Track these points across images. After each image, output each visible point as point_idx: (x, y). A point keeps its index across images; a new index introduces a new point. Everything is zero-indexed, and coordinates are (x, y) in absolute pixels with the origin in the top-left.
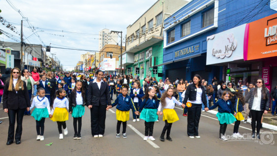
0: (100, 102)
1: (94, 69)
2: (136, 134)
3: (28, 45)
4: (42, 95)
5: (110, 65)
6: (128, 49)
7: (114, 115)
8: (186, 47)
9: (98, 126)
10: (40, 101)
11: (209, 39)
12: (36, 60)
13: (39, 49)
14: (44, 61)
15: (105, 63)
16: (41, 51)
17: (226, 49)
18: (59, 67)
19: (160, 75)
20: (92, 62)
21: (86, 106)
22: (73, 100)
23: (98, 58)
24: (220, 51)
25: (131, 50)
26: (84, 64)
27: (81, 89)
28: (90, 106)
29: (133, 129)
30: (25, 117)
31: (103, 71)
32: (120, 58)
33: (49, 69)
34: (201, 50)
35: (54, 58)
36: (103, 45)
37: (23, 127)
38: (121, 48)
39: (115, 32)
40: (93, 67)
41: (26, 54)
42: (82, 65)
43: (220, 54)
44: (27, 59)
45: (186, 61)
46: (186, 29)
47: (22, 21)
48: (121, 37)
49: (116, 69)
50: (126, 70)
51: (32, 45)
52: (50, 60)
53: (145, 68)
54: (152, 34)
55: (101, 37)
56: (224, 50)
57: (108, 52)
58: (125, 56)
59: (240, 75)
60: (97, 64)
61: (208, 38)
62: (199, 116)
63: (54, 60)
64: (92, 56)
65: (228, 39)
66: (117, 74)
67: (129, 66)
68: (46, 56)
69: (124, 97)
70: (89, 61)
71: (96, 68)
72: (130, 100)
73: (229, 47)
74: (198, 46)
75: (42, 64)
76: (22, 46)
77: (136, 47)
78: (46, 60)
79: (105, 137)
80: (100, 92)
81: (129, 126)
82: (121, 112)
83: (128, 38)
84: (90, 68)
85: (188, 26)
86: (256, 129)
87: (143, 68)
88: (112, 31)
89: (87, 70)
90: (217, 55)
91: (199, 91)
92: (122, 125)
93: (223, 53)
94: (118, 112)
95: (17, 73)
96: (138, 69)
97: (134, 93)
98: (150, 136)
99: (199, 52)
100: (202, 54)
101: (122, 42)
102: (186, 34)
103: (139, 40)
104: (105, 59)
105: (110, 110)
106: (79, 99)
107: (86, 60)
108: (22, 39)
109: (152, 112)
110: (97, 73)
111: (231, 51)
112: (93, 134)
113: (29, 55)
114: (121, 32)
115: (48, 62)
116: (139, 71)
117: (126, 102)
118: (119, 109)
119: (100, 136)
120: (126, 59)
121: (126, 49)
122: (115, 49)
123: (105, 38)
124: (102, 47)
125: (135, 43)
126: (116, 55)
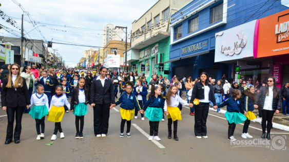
0: (103, 100)
1: (98, 66)
2: (142, 134)
3: (29, 40)
4: (41, 91)
5: (115, 61)
6: (133, 45)
7: (118, 113)
8: (194, 44)
9: (101, 126)
10: (39, 98)
11: (217, 36)
12: (37, 56)
13: (40, 45)
14: (45, 57)
15: (109, 59)
16: (43, 47)
17: (235, 46)
18: (61, 64)
19: (166, 72)
20: (95, 58)
21: (89, 105)
22: (75, 97)
23: (101, 55)
24: (229, 48)
25: (136, 46)
26: (87, 61)
27: (84, 86)
28: (93, 104)
29: (138, 128)
30: (24, 115)
31: (107, 67)
32: (125, 54)
33: (51, 65)
34: (209, 47)
35: (56, 54)
36: (107, 40)
37: (22, 126)
38: (126, 44)
39: (119, 27)
40: (96, 64)
41: (27, 49)
42: (85, 61)
43: (229, 51)
44: (27, 55)
45: (193, 59)
46: (193, 25)
47: (23, 15)
48: (126, 33)
49: (120, 66)
50: (130, 67)
51: (33, 40)
52: (52, 56)
54: (158, 30)
55: (106, 33)
56: (233, 47)
57: (112, 48)
58: (130, 53)
59: (249, 73)
60: (101, 60)
61: (216, 34)
62: (207, 115)
63: (56, 56)
64: (95, 52)
65: (237, 35)
66: (121, 71)
67: (134, 63)
68: (48, 52)
69: (129, 95)
70: (93, 57)
71: (100, 65)
72: (134, 98)
73: (238, 44)
74: (206, 42)
75: (44, 60)
76: (22, 41)
77: (142, 43)
78: (48, 56)
79: (108, 136)
80: (104, 90)
81: (134, 125)
82: (125, 110)
83: (134, 34)
84: (93, 64)
85: (196, 22)
86: (266, 129)
87: (149, 65)
88: (116, 27)
89: (91, 66)
90: (226, 52)
91: (207, 89)
92: (126, 124)
93: (232, 50)
94: (122, 110)
95: (17, 69)
96: (143, 66)
97: (137, 91)
98: (155, 136)
99: (207, 49)
100: (210, 51)
101: (126, 38)
102: (193, 30)
103: (145, 36)
104: (109, 55)
105: (114, 108)
106: (82, 97)
107: (89, 56)
108: (22, 34)
109: (157, 111)
110: (101, 70)
111: (241, 48)
112: (96, 133)
113: (30, 50)
114: (126, 28)
115: (50, 58)
116: (144, 69)
117: (131, 100)
118: (123, 108)
119: (103, 135)
120: (131, 56)
121: (130, 46)
122: (120, 45)
123: (109, 34)
124: (106, 44)
125: (141, 39)
126: (120, 51)
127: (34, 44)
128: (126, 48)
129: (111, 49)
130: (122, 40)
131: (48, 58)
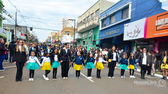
1: (58, 41)
3: (19, 26)
5: (68, 39)
6: (78, 30)
8: (112, 30)
10: (32, 58)
11: (125, 26)
12: (23, 35)
13: (25, 29)
14: (28, 36)
15: (64, 38)
17: (135, 32)
18: (36, 40)
20: (57, 37)
22: (53, 58)
23: (60, 35)
25: (80, 31)
26: (52, 38)
32: (74, 35)
33: (31, 41)
34: (121, 32)
35: (34, 34)
38: (75, 30)
39: (71, 20)
40: (57, 40)
41: (18, 32)
44: (18, 35)
45: (112, 38)
46: (112, 20)
47: (16, 12)
48: (75, 23)
49: (71, 42)
50: (77, 42)
51: (22, 26)
52: (31, 36)
54: (93, 22)
55: (63, 22)
58: (77, 34)
60: (60, 38)
63: (34, 35)
64: (56, 33)
65: (136, 26)
67: (79, 40)
68: (29, 33)
70: (55, 37)
74: (119, 29)
76: (16, 27)
77: (84, 29)
78: (29, 35)
83: (79, 24)
84: (55, 40)
85: (114, 18)
87: (87, 42)
88: (69, 19)
89: (54, 42)
96: (84, 42)
100: (121, 34)
101: (75, 26)
103: (85, 25)
104: (64, 36)
107: (53, 36)
108: (16, 23)
113: (20, 32)
114: (75, 20)
115: (30, 37)
116: (85, 43)
117: (80, 60)
119: (67, 78)
120: (77, 36)
121: (77, 30)
122: (71, 30)
123: (65, 23)
124: (63, 28)
125: (83, 27)
126: (71, 33)
127: (23, 28)
129: (66, 32)
130: (72, 27)
131: (29, 37)
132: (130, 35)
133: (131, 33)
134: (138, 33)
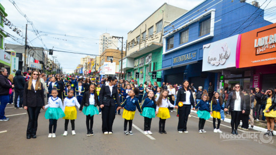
1: (94, 73)
3: (32, 48)
5: (111, 69)
6: (128, 54)
8: (184, 54)
10: (54, 101)
11: (205, 47)
12: (37, 62)
13: (41, 52)
14: (45, 64)
15: (105, 67)
16: (43, 54)
17: (220, 58)
18: (59, 70)
19: (159, 80)
20: (92, 65)
22: (87, 100)
23: (98, 62)
25: (131, 55)
26: (84, 68)
31: (103, 74)
32: (121, 62)
33: (50, 72)
35: (54, 60)
36: (104, 48)
38: (122, 53)
39: (116, 37)
40: (93, 71)
41: (29, 56)
42: (82, 68)
43: (214, 61)
44: (29, 61)
46: (184, 38)
47: (27, 25)
48: (122, 43)
49: (116, 73)
50: (125, 74)
51: (35, 48)
52: (51, 63)
53: (144, 72)
54: (152, 41)
55: (102, 42)
57: (108, 56)
58: (125, 61)
60: (97, 67)
63: (55, 62)
64: (92, 60)
65: (222, 48)
67: (129, 71)
68: (47, 59)
70: (90, 65)
71: (96, 72)
73: (223, 55)
74: (195, 53)
75: (44, 66)
76: (26, 49)
77: (137, 52)
78: (48, 62)
83: (129, 43)
84: (90, 71)
85: (187, 34)
87: (143, 73)
88: (113, 37)
89: (88, 73)
93: (217, 60)
96: (138, 73)
99: (196, 59)
100: (199, 61)
101: (122, 47)
103: (140, 46)
104: (105, 63)
107: (86, 64)
108: (26, 42)
113: (32, 57)
114: (122, 38)
115: (49, 65)
116: (138, 76)
120: (126, 64)
121: (126, 54)
122: (116, 54)
123: (106, 42)
124: (102, 51)
125: (136, 49)
126: (116, 59)
127: (37, 51)
128: (122, 56)
130: (118, 49)
132: (212, 62)
133: (215, 59)
134: (225, 59)
